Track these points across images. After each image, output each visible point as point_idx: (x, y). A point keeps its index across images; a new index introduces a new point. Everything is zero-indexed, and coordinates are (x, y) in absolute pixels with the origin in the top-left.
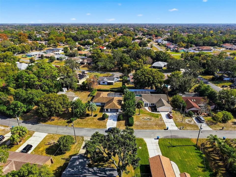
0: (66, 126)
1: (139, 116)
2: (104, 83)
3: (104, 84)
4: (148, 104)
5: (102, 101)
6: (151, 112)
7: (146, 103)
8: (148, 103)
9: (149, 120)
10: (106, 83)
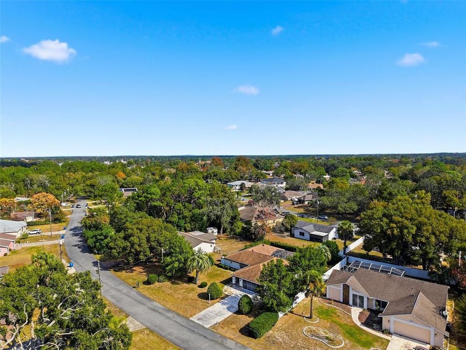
0: (134, 287)
1: (308, 321)
2: (302, 234)
3: (302, 237)
4: (363, 297)
5: (244, 260)
6: (358, 323)
7: (358, 294)
8: (366, 295)
9: (326, 341)
10: (307, 236)
